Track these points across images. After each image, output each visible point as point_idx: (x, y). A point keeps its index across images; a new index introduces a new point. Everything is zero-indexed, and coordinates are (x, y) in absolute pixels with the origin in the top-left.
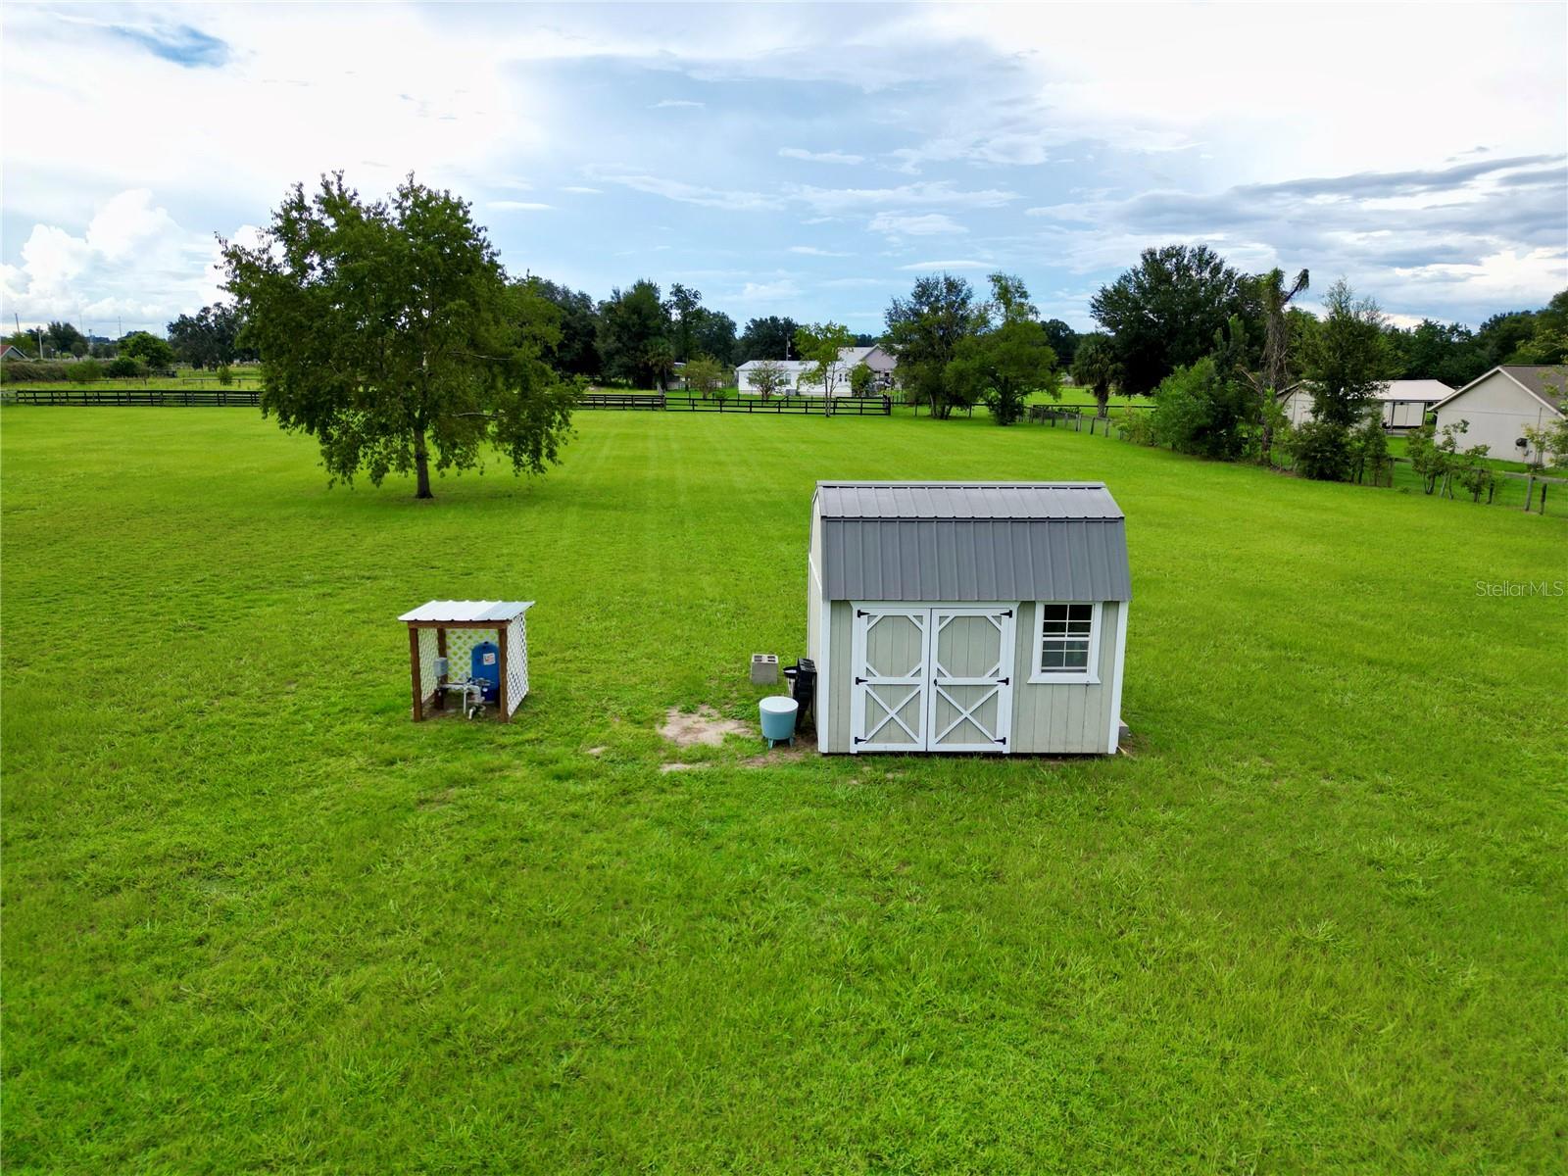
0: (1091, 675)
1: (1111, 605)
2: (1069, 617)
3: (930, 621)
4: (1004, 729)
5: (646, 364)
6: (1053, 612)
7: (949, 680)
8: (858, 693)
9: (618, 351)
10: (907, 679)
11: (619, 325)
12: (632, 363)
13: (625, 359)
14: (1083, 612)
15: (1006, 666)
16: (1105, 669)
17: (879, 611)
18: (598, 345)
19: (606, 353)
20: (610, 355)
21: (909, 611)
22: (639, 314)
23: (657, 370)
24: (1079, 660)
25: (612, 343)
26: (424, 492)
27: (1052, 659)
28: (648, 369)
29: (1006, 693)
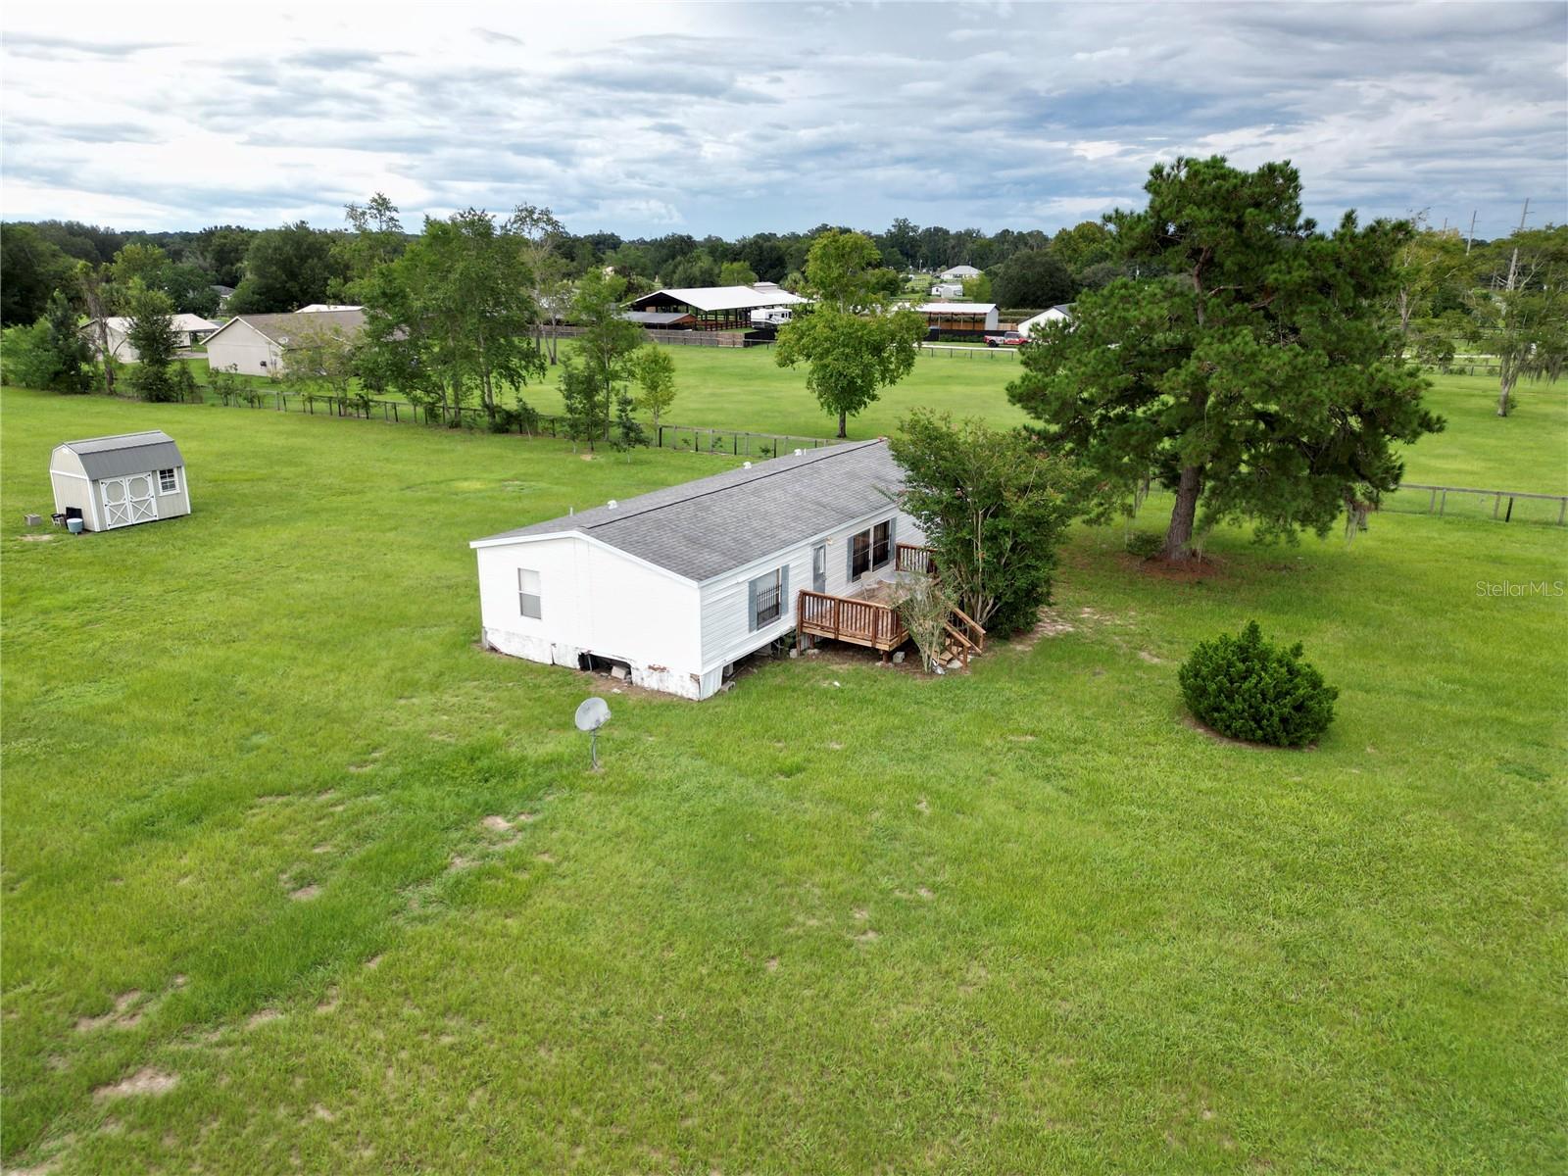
0: (178, 490)
1: (179, 468)
2: (166, 473)
3: (125, 482)
4: (155, 512)
6: (162, 472)
7: (135, 500)
8: (106, 509)
10: (122, 502)
14: (171, 471)
15: (152, 491)
16: (182, 488)
17: (108, 481)
21: (118, 480)
24: (173, 486)
27: (165, 488)
29: (153, 501)
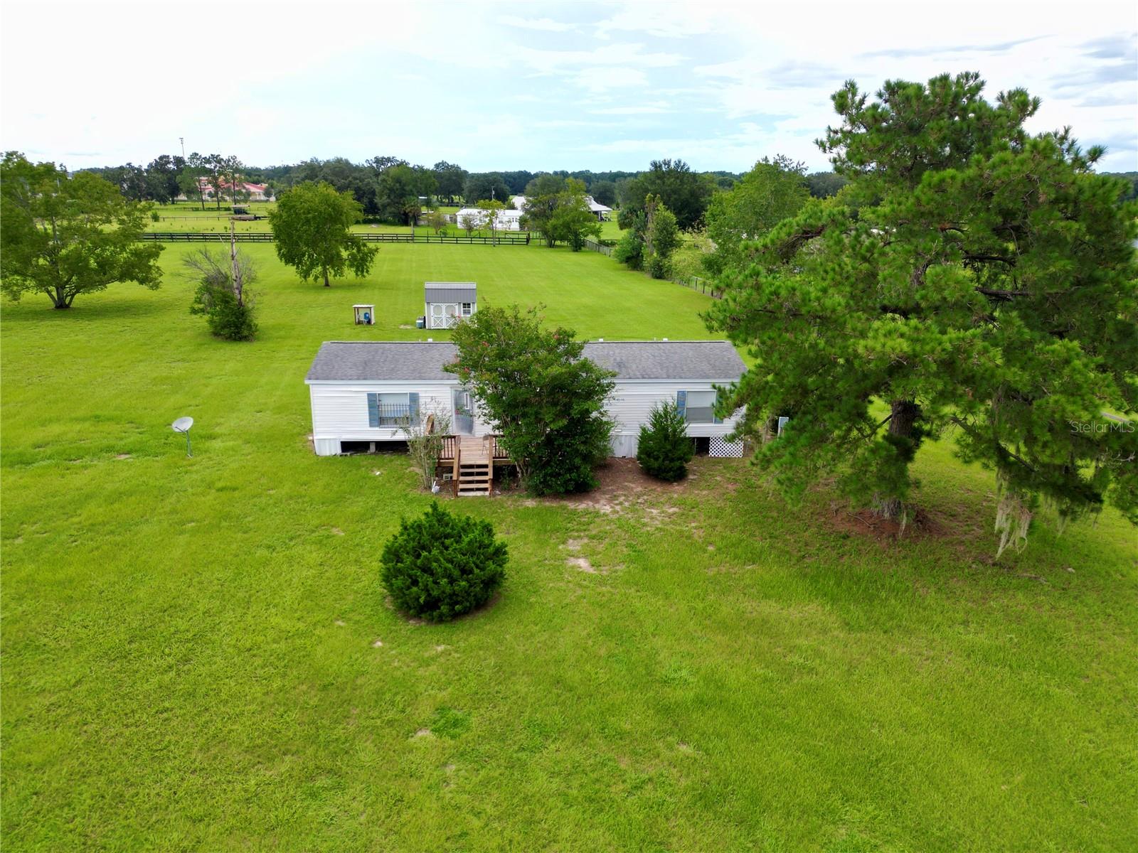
1: (473, 303)
2: (467, 305)
3: (444, 306)
5: (405, 212)
6: (464, 304)
8: (432, 319)
9: (389, 204)
10: (440, 316)
11: (389, 190)
12: (396, 211)
13: (393, 209)
15: (457, 313)
17: (435, 304)
18: (377, 200)
19: (382, 205)
20: (385, 206)
21: (440, 304)
22: (400, 183)
23: (411, 215)
24: (469, 312)
25: (385, 200)
26: (327, 285)
28: (406, 214)
